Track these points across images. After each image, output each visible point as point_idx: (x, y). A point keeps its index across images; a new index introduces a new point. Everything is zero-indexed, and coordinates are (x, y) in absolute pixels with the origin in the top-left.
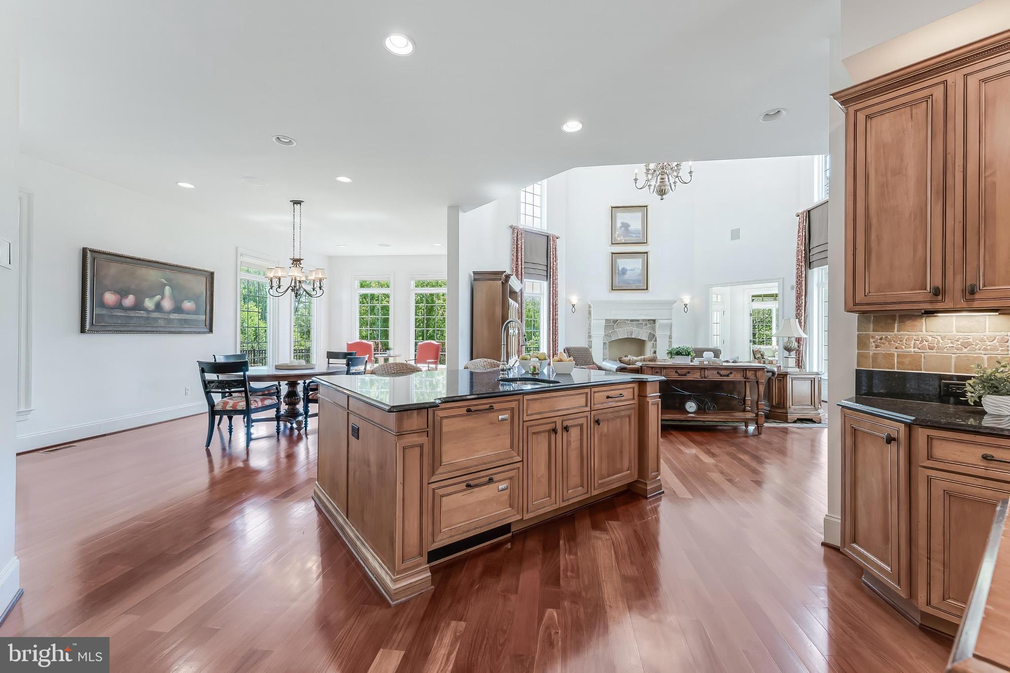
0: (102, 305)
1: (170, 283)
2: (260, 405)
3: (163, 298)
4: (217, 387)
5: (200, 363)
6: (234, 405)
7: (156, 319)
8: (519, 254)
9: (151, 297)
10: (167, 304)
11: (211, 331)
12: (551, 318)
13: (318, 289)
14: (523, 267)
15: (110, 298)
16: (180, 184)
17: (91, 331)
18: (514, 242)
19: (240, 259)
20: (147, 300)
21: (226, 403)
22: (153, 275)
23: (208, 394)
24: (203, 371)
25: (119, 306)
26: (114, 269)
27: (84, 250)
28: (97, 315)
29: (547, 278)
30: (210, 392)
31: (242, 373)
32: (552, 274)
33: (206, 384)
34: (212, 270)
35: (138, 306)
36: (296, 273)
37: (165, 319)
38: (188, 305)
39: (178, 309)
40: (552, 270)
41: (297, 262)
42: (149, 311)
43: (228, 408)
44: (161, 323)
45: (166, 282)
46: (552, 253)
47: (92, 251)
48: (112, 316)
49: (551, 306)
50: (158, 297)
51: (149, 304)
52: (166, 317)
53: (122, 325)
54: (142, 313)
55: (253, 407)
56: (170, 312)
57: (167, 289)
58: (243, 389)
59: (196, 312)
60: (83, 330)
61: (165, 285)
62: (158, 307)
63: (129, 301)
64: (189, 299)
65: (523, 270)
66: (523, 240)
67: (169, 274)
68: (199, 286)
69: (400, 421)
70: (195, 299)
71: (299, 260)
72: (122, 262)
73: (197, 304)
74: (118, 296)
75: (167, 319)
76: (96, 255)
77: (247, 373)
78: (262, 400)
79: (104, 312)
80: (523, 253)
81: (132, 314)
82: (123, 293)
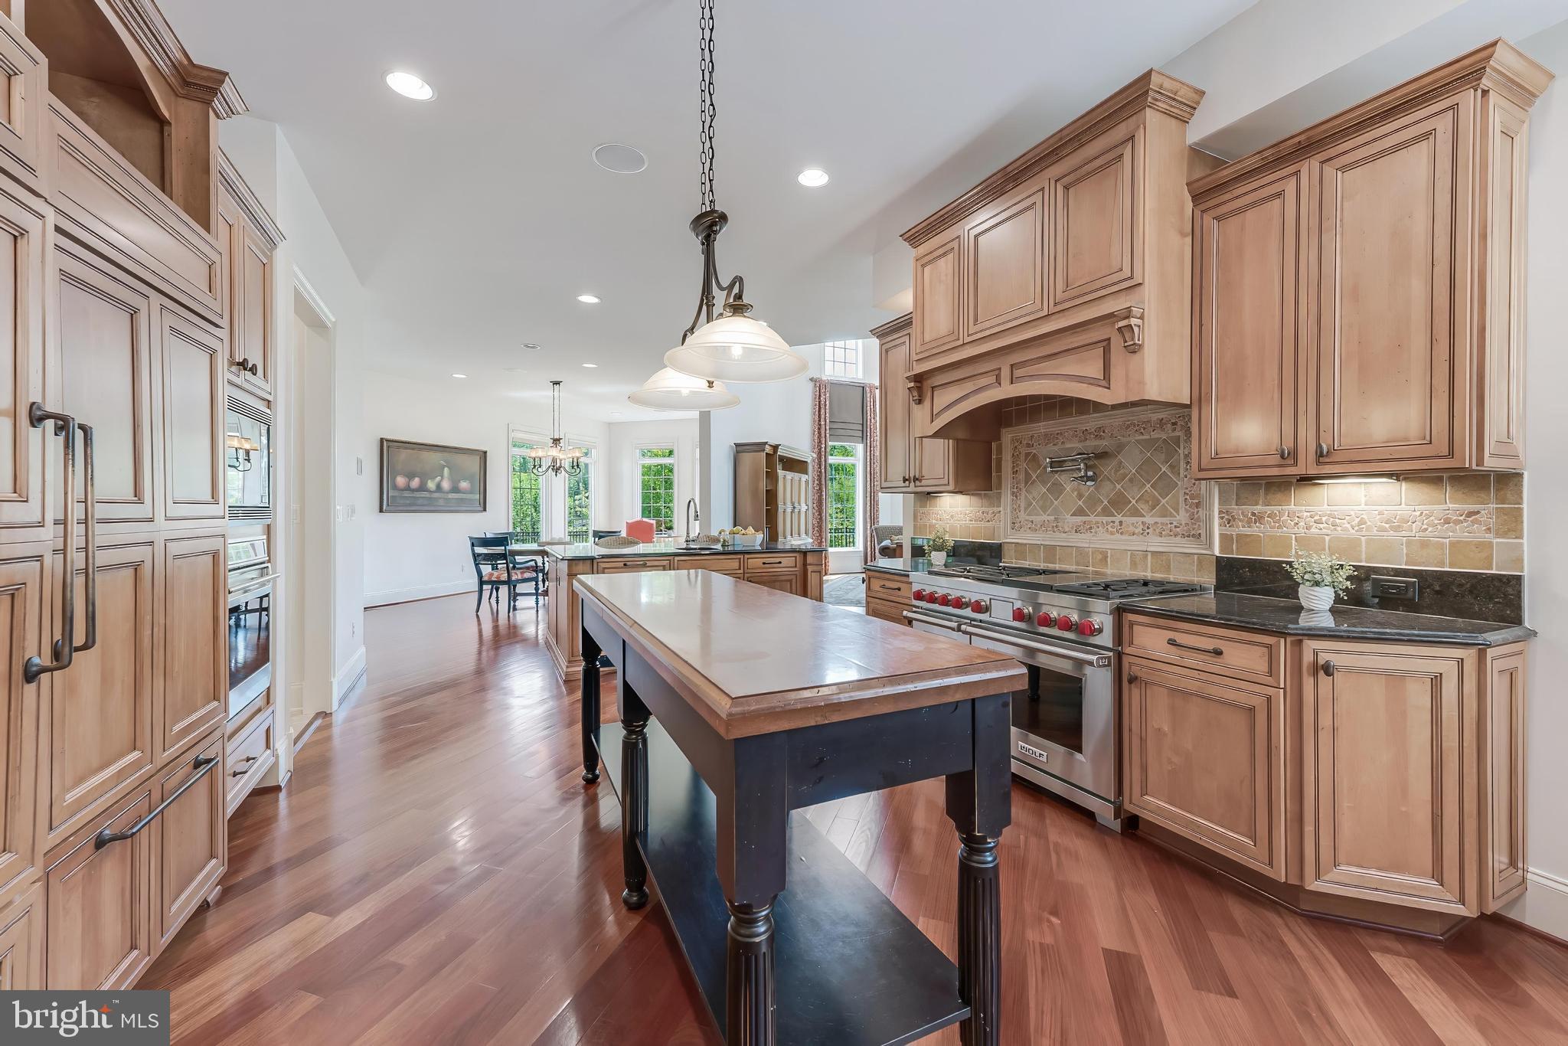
0: (395, 487)
1: (448, 464)
2: (520, 577)
3: (442, 479)
4: (484, 560)
5: (471, 538)
6: (498, 577)
7: (436, 499)
8: (823, 411)
9: (433, 478)
10: (446, 485)
11: (485, 510)
12: (869, 490)
13: (576, 467)
14: (828, 428)
15: (401, 481)
16: (454, 375)
17: (387, 511)
18: (815, 398)
19: (512, 435)
20: (429, 481)
21: (491, 575)
22: (435, 458)
23: (477, 565)
24: (473, 545)
25: (408, 488)
26: (404, 455)
27: (382, 439)
28: (392, 496)
29: (863, 439)
30: (479, 564)
31: (503, 548)
32: (869, 434)
33: (476, 556)
34: (485, 449)
35: (422, 488)
36: (554, 452)
37: (444, 499)
38: (464, 485)
39: (455, 489)
40: (869, 430)
41: (556, 441)
42: (431, 491)
43: (493, 579)
44: (441, 502)
45: (444, 464)
46: (869, 408)
47: (387, 440)
48: (403, 498)
49: (868, 476)
50: (439, 479)
51: (431, 485)
52: (446, 497)
53: (410, 505)
54: (426, 494)
55: (513, 579)
56: (448, 492)
57: (446, 471)
58: (505, 561)
59: (471, 492)
60: (381, 511)
61: (444, 467)
62: (439, 487)
63: (415, 483)
64: (465, 479)
65: (828, 432)
66: (828, 395)
67: (446, 455)
68: (473, 464)
69: (569, 566)
70: (470, 479)
71: (559, 440)
73: (472, 483)
74: (407, 480)
75: (446, 499)
76: (391, 444)
77: (508, 548)
78: (522, 573)
79: (397, 493)
80: (827, 411)
81: (418, 494)
82: (410, 476)
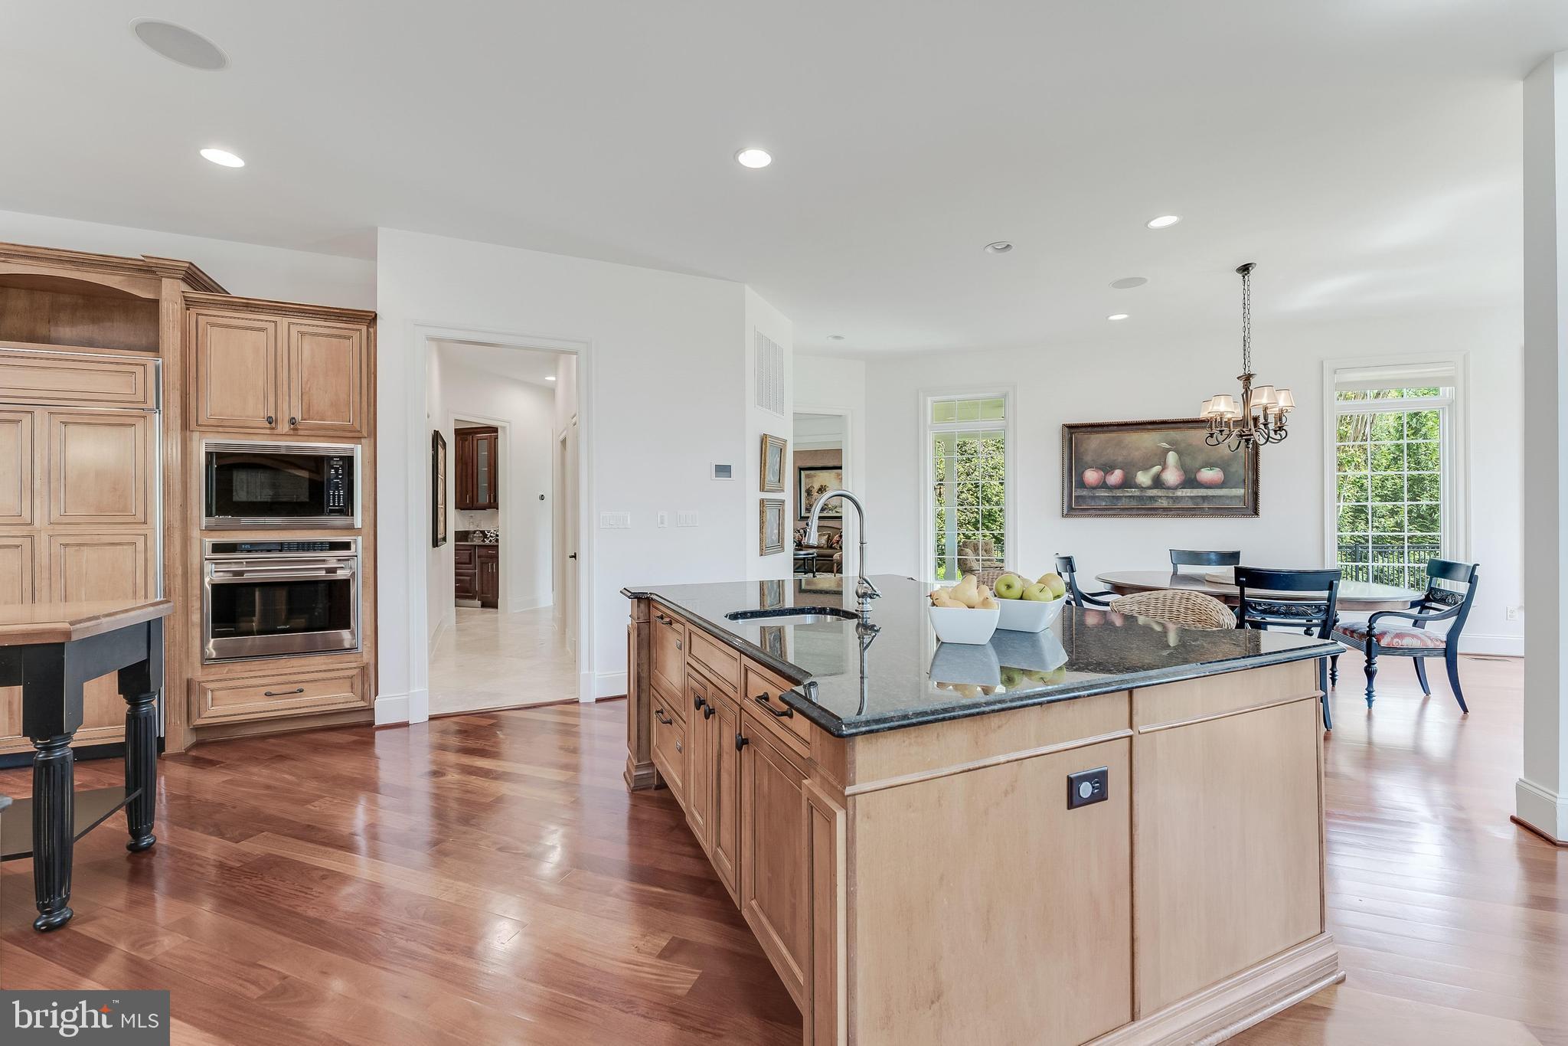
0: (1083, 485)
1: (1175, 446)
3: (1163, 469)
7: (1153, 498)
9: (1147, 469)
10: (1172, 476)
11: (1256, 512)
15: (1091, 476)
17: (1070, 515)
20: (1140, 474)
22: (1149, 440)
25: (1104, 485)
26: (1095, 441)
28: (1079, 498)
35: (1127, 483)
37: (1168, 497)
38: (1209, 475)
39: (1190, 482)
42: (1142, 487)
44: (1163, 503)
45: (1168, 446)
48: (1094, 498)
50: (1157, 469)
51: (1143, 478)
52: (1171, 495)
53: (1108, 508)
54: (1135, 492)
56: (1176, 488)
57: (1172, 457)
59: (1226, 485)
61: (1169, 450)
62: (1157, 482)
63: (1116, 477)
64: (1211, 465)
67: (1174, 434)
70: (1226, 465)
72: (1106, 432)
73: (1226, 473)
74: (1102, 474)
75: (1172, 498)
76: (1073, 430)
79: (1085, 493)
81: (1119, 493)
82: (1107, 468)
